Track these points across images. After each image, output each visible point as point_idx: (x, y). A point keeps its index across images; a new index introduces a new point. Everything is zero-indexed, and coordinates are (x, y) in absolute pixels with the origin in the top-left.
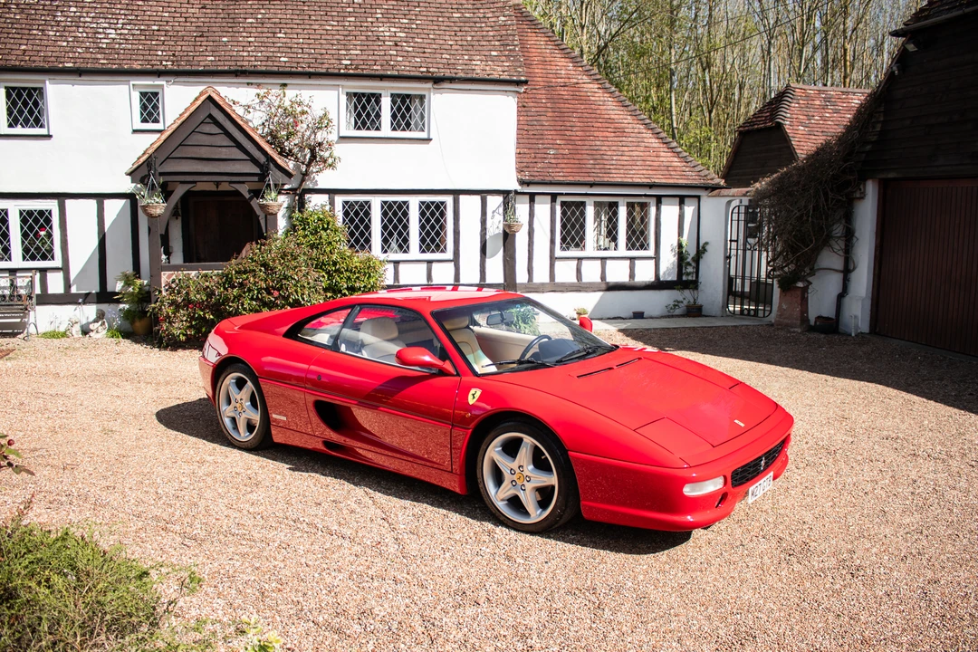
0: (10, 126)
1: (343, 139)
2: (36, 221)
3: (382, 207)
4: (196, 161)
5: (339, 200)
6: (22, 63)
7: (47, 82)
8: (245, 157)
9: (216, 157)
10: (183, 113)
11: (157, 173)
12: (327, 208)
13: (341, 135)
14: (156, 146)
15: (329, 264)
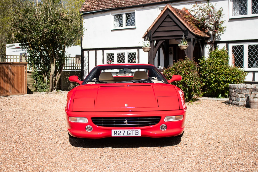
0: (126, 26)
1: (231, 20)
2: (132, 56)
3: (249, 48)
4: (164, 32)
5: (230, 46)
6: (129, 5)
7: (135, 10)
8: (180, 29)
9: (170, 30)
10: (159, 15)
11: (152, 37)
12: (225, 49)
13: (230, 18)
14: (151, 28)
15: (215, 71)
